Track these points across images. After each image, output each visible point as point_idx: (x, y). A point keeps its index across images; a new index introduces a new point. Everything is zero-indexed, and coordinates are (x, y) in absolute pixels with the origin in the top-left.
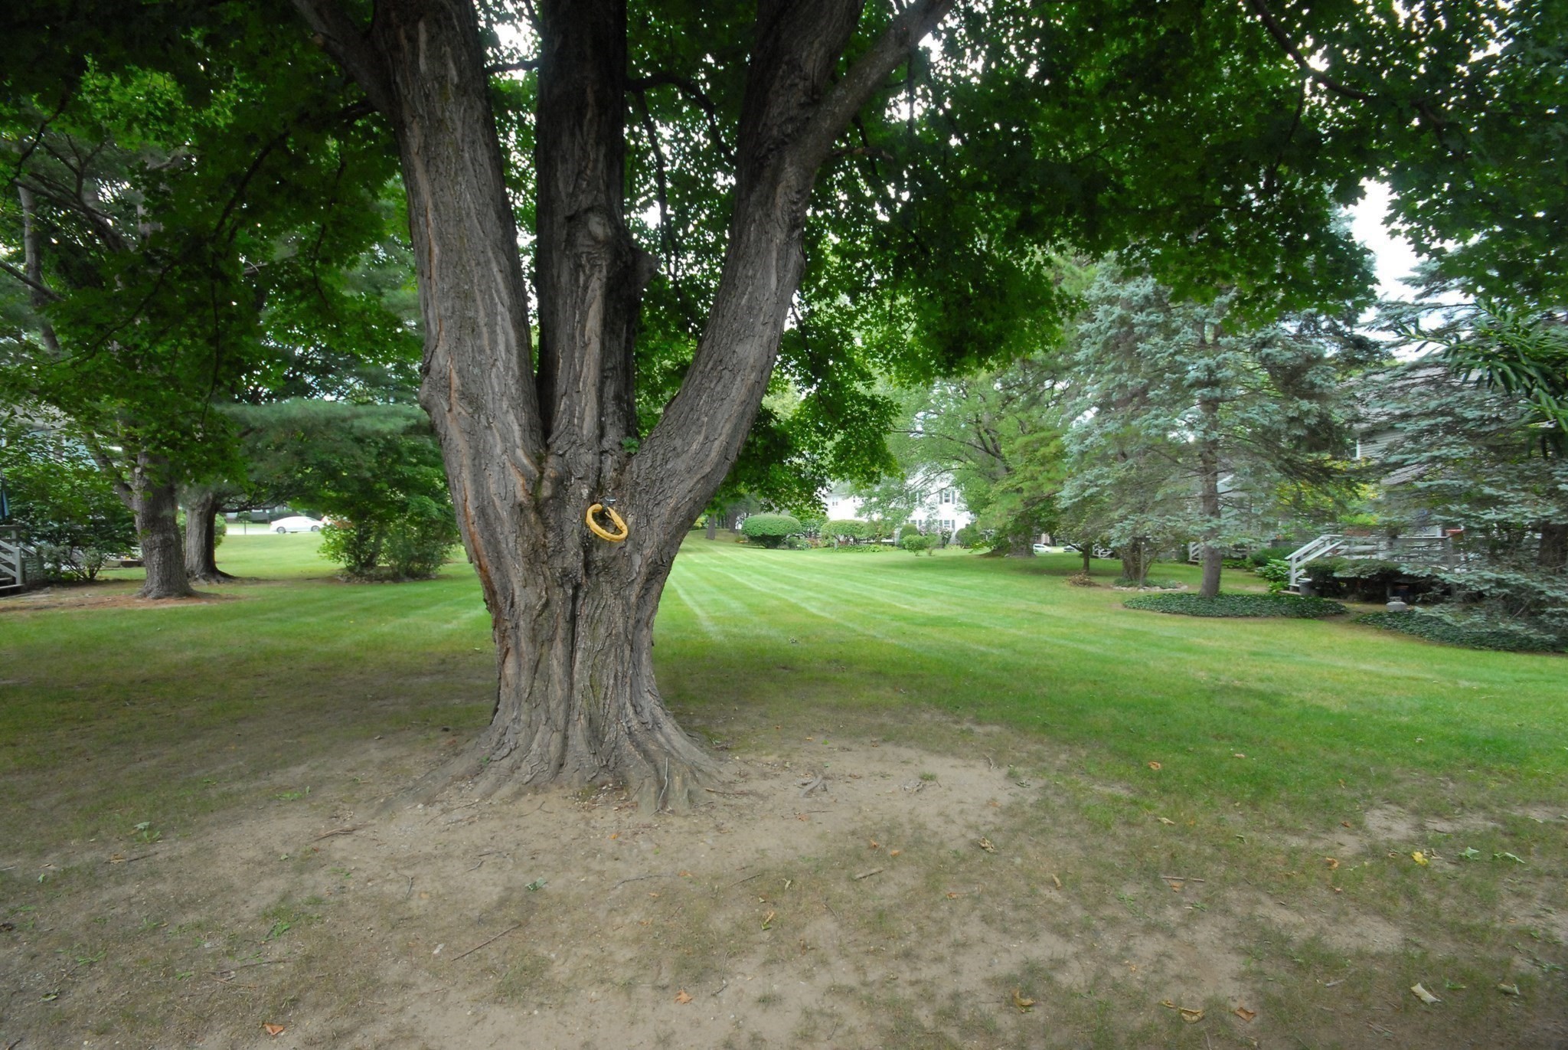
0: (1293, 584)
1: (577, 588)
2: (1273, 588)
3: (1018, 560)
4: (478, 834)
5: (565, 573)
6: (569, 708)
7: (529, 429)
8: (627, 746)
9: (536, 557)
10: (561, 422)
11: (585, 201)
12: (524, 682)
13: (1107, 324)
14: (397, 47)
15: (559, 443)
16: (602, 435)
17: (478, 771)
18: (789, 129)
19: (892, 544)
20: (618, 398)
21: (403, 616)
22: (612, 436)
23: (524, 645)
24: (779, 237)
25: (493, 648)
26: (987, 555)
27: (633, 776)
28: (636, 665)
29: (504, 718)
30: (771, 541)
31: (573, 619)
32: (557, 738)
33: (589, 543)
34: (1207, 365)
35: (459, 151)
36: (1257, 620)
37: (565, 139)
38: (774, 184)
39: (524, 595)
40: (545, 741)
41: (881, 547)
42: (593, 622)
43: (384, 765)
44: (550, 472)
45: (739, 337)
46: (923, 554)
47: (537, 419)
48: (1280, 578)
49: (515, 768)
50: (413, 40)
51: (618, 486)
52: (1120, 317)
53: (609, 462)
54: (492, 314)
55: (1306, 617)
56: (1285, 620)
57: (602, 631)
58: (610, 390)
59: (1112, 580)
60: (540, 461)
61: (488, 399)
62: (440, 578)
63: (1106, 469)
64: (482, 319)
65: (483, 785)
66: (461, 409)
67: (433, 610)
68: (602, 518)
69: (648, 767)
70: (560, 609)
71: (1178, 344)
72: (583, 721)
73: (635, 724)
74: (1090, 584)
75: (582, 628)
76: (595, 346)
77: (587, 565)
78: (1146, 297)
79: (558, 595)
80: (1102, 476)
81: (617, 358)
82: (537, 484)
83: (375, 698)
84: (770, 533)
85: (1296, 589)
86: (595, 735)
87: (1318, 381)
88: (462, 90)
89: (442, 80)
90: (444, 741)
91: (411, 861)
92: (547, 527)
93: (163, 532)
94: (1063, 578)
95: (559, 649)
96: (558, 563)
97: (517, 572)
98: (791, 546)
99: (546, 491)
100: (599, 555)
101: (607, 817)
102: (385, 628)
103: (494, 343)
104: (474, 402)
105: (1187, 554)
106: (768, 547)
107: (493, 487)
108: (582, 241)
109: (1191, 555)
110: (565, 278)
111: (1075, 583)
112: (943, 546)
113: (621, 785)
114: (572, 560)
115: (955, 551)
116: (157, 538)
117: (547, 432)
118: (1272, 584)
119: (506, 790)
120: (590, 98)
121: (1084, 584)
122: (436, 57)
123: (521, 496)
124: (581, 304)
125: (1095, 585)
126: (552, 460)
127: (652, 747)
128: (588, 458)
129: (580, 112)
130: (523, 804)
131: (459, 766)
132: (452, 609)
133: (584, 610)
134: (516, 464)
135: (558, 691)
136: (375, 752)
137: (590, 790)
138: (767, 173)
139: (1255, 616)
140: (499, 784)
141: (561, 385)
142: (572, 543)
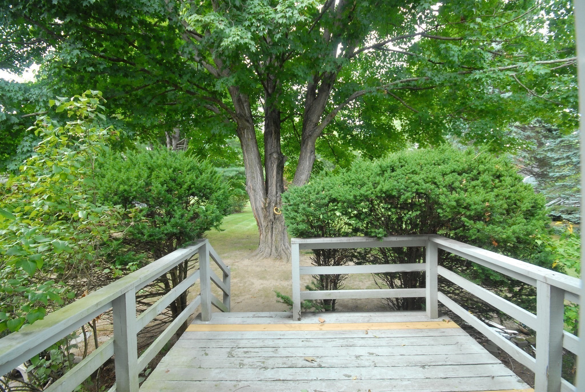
1: (273, 222)
4: (257, 263)
5: (271, 220)
6: (272, 244)
7: (264, 194)
8: (282, 252)
9: (265, 217)
10: (269, 192)
11: (273, 151)
12: (264, 239)
14: (242, 134)
15: (269, 196)
16: (277, 193)
17: (256, 255)
18: (310, 133)
20: (280, 186)
21: (237, 224)
22: (279, 193)
23: (264, 233)
24: (309, 155)
25: (259, 233)
27: (283, 257)
28: (284, 237)
29: (261, 246)
31: (272, 228)
32: (270, 250)
33: (274, 214)
35: (251, 149)
37: (269, 139)
38: (307, 145)
39: (264, 224)
40: (268, 250)
42: (275, 228)
43: (240, 254)
44: (267, 202)
45: (301, 175)
47: (265, 192)
49: (263, 255)
50: (244, 133)
51: (280, 203)
53: (278, 198)
54: (257, 175)
57: (277, 230)
58: (278, 185)
60: (266, 199)
61: (257, 190)
62: (244, 212)
64: (255, 176)
65: (258, 257)
66: (252, 192)
67: (244, 222)
68: (277, 210)
69: (286, 256)
70: (270, 226)
72: (274, 247)
73: (284, 248)
75: (274, 230)
76: (275, 177)
77: (274, 218)
79: (269, 224)
81: (280, 178)
82: (265, 204)
83: (235, 244)
86: (277, 249)
88: (252, 139)
89: (248, 138)
90: (250, 251)
91: (247, 266)
92: (267, 212)
95: (270, 233)
96: (269, 218)
97: (262, 219)
99: (267, 205)
100: (276, 216)
101: (278, 263)
102: (233, 228)
103: (257, 180)
104: (254, 190)
107: (258, 205)
108: (272, 159)
110: (269, 165)
113: (281, 258)
114: (272, 217)
117: (267, 193)
119: (261, 258)
120: (273, 132)
122: (248, 135)
123: (263, 206)
124: (273, 170)
126: (268, 199)
127: (287, 252)
128: (274, 198)
129: (271, 134)
130: (264, 260)
131: (253, 254)
132: (248, 222)
133: (274, 226)
134: (262, 201)
135: (270, 241)
136: (238, 253)
137: (276, 259)
138: (306, 143)
140: (260, 257)
141: (269, 185)
142: (272, 214)
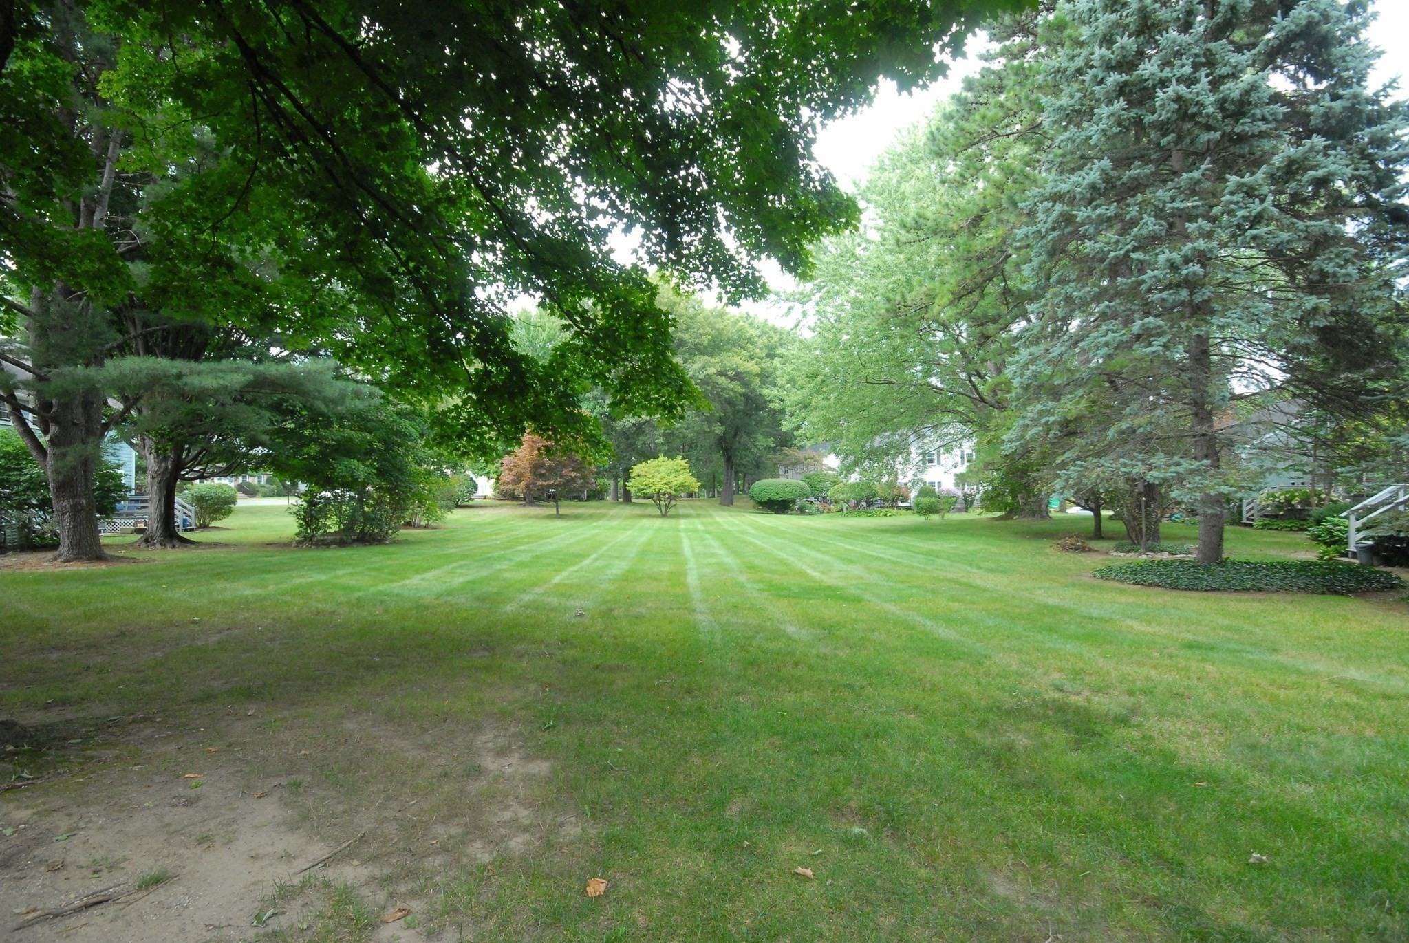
0: (1352, 548)
2: (1324, 553)
3: (1025, 522)
13: (1049, 225)
19: (908, 508)
26: (1001, 518)
30: (779, 506)
34: (1168, 260)
36: (1259, 596)
41: (895, 511)
46: (935, 518)
48: (1337, 541)
52: (1062, 214)
55: (1336, 593)
56: (1301, 597)
59: (1112, 544)
63: (1051, 404)
71: (1136, 238)
74: (1083, 549)
78: (1093, 187)
80: (1048, 413)
84: (776, 498)
85: (1354, 555)
87: (1330, 268)
93: (73, 498)
94: (1051, 542)
98: (802, 511)
105: (1240, 513)
106: (777, 512)
109: (1245, 515)
111: (1064, 548)
112: (966, 509)
115: (974, 514)
116: (68, 503)
118: (1322, 548)
121: (1076, 549)
125: (1090, 550)
139: (1259, 590)
